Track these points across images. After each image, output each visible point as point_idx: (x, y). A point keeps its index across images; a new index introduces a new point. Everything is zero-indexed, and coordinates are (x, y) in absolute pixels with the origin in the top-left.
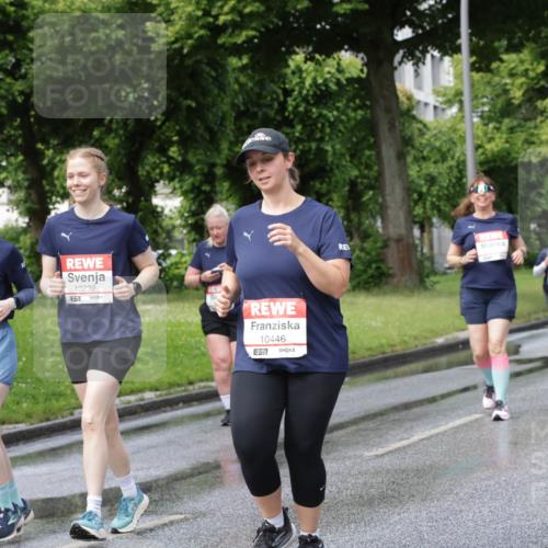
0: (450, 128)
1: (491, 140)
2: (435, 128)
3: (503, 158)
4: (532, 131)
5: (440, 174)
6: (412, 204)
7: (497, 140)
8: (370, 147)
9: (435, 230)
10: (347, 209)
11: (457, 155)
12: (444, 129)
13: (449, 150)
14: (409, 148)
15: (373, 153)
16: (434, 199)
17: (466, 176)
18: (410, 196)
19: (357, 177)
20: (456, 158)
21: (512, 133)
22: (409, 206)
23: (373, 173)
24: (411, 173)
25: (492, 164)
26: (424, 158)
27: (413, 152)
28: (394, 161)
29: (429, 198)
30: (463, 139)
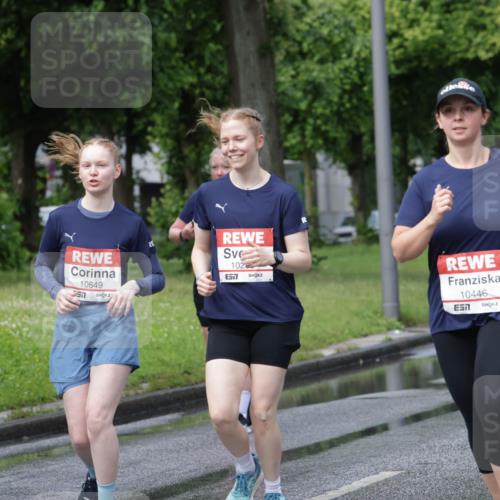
0: (345, 6)
1: (413, 23)
2: (321, 6)
3: (432, 54)
4: (482, 8)
5: (328, 80)
6: (283, 131)
7: (424, 24)
8: (216, 38)
9: (320, 175)
10: (177, 139)
11: (357, 49)
12: (337, 7)
13: (344, 41)
14: (278, 38)
15: (220, 47)
16: (319, 122)
17: (371, 83)
18: (279, 115)
19: (193, 86)
20: (355, 55)
21: (449, 12)
22: (278, 134)
23: (220, 80)
24: (281, 79)
25: (415, 64)
26: (303, 55)
27: (285, 44)
28: (253, 60)
29: (311, 121)
30: (366, 23)
